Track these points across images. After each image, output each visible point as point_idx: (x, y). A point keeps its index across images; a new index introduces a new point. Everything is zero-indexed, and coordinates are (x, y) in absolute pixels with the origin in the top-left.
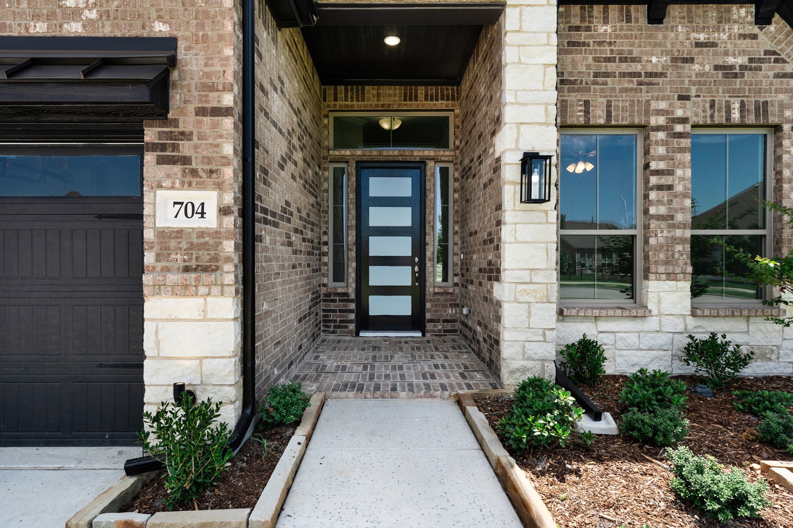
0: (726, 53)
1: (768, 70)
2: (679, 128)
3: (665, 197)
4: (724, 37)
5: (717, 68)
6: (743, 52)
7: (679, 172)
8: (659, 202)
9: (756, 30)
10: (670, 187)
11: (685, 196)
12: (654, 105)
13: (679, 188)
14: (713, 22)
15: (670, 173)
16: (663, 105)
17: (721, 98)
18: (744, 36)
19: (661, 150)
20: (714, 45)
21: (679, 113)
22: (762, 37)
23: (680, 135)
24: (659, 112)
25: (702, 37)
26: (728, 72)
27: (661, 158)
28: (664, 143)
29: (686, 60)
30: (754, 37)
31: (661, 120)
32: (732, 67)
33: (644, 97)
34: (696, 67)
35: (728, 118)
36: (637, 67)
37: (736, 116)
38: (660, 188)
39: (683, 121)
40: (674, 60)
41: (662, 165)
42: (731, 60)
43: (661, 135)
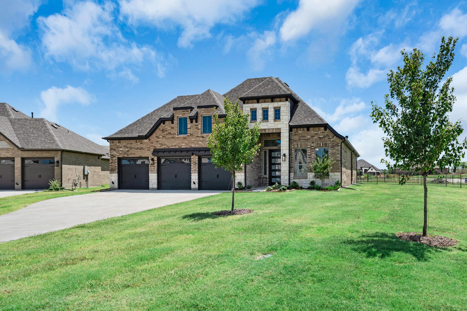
0: (320, 135)
1: (327, 138)
2: (312, 148)
3: (310, 159)
4: (319, 133)
5: (318, 138)
6: (322, 135)
7: (312, 155)
8: (309, 160)
9: (324, 131)
10: (311, 157)
11: (313, 159)
12: (308, 144)
13: (312, 157)
14: (317, 130)
15: (311, 155)
16: (310, 144)
17: (319, 142)
18: (322, 132)
19: (309, 151)
20: (318, 134)
21: (312, 145)
22: (326, 132)
23: (313, 149)
24: (309, 145)
25: (316, 133)
26: (320, 138)
27: (309, 153)
28: (310, 150)
29: (313, 137)
30: (324, 132)
31: (309, 146)
32: (321, 137)
33: (307, 143)
34: (315, 138)
35: (320, 146)
36: (305, 138)
37: (321, 145)
38: (309, 157)
39: (313, 146)
40: (311, 137)
41: (309, 154)
42: (321, 136)
43: (309, 149)
